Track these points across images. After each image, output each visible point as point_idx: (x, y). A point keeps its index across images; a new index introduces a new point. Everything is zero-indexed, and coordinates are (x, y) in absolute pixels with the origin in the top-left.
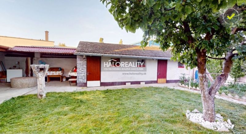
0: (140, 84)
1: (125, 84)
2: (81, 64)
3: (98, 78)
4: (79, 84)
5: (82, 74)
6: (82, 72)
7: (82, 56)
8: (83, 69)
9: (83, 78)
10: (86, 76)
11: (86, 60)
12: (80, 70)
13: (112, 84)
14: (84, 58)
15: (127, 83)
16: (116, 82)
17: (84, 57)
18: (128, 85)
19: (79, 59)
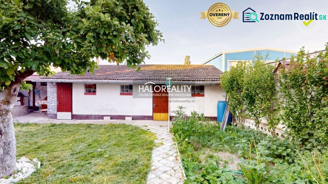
0: (125, 119)
1: (103, 119)
2: (51, 92)
3: (70, 109)
4: (49, 115)
5: (52, 103)
6: (52, 101)
7: (52, 83)
8: (53, 98)
9: (54, 108)
10: (56, 107)
11: (56, 87)
12: (50, 99)
13: (87, 117)
14: (55, 86)
15: (104, 117)
16: (91, 116)
17: (54, 84)
18: (107, 119)
19: (49, 86)
